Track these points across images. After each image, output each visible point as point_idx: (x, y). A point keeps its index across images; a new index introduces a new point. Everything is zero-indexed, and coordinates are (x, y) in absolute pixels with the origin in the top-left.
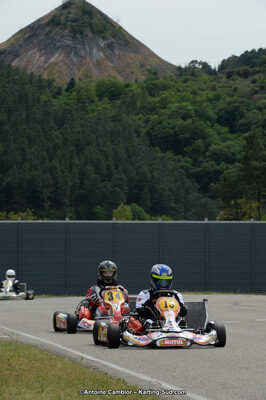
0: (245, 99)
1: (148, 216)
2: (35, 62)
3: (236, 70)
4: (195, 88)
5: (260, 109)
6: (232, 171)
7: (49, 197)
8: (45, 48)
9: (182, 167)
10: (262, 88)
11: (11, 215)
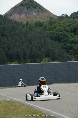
1: (51, 61)
2: (16, 17)
3: (75, 16)
4: (64, 22)
6: (76, 46)
7: (22, 57)
8: (19, 13)
9: (61, 46)
11: (11, 62)
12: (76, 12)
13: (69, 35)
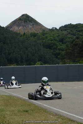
0: (65, 36)
1: (43, 64)
2: (16, 29)
3: (63, 29)
4: (54, 33)
5: (69, 38)
6: (63, 53)
7: (20, 61)
8: (18, 26)
9: (51, 52)
10: (69, 33)
11: (11, 65)
12: (63, 26)
13: (57, 43)
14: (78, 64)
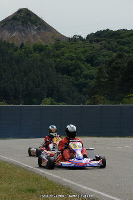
0: (98, 52)
1: (56, 103)
3: (94, 39)
4: (76, 47)
5: (104, 56)
6: (93, 83)
7: (13, 95)
8: (11, 30)
9: (71, 82)
12: (95, 33)
14: (121, 105)
